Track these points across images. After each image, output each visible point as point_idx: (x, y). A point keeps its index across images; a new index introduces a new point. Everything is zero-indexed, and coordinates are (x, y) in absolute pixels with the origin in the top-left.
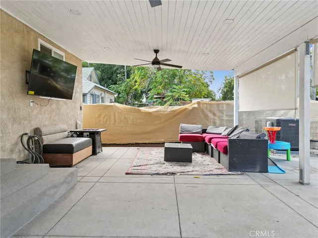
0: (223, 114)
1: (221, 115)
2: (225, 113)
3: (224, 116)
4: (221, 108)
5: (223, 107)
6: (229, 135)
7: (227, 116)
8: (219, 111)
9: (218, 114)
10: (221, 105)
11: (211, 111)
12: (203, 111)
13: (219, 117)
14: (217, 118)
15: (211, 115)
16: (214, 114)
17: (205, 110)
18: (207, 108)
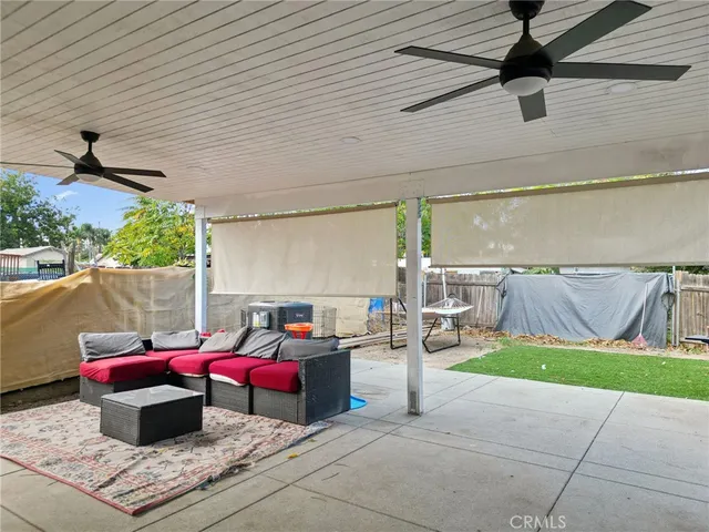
0: (150, 298)
1: (146, 301)
2: (153, 296)
3: (152, 303)
4: (144, 286)
5: (149, 282)
6: (237, 349)
7: (158, 302)
8: (141, 290)
9: (138, 298)
10: (144, 279)
11: (124, 293)
12: (105, 293)
13: (141, 307)
14: (136, 309)
15: (124, 304)
16: (131, 301)
17: (111, 291)
18: (114, 285)
